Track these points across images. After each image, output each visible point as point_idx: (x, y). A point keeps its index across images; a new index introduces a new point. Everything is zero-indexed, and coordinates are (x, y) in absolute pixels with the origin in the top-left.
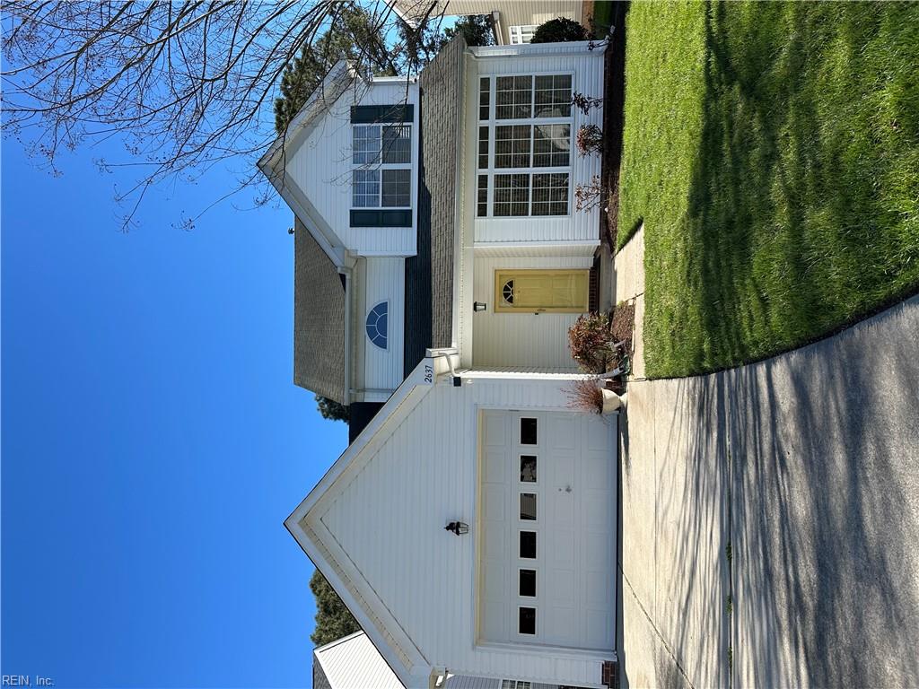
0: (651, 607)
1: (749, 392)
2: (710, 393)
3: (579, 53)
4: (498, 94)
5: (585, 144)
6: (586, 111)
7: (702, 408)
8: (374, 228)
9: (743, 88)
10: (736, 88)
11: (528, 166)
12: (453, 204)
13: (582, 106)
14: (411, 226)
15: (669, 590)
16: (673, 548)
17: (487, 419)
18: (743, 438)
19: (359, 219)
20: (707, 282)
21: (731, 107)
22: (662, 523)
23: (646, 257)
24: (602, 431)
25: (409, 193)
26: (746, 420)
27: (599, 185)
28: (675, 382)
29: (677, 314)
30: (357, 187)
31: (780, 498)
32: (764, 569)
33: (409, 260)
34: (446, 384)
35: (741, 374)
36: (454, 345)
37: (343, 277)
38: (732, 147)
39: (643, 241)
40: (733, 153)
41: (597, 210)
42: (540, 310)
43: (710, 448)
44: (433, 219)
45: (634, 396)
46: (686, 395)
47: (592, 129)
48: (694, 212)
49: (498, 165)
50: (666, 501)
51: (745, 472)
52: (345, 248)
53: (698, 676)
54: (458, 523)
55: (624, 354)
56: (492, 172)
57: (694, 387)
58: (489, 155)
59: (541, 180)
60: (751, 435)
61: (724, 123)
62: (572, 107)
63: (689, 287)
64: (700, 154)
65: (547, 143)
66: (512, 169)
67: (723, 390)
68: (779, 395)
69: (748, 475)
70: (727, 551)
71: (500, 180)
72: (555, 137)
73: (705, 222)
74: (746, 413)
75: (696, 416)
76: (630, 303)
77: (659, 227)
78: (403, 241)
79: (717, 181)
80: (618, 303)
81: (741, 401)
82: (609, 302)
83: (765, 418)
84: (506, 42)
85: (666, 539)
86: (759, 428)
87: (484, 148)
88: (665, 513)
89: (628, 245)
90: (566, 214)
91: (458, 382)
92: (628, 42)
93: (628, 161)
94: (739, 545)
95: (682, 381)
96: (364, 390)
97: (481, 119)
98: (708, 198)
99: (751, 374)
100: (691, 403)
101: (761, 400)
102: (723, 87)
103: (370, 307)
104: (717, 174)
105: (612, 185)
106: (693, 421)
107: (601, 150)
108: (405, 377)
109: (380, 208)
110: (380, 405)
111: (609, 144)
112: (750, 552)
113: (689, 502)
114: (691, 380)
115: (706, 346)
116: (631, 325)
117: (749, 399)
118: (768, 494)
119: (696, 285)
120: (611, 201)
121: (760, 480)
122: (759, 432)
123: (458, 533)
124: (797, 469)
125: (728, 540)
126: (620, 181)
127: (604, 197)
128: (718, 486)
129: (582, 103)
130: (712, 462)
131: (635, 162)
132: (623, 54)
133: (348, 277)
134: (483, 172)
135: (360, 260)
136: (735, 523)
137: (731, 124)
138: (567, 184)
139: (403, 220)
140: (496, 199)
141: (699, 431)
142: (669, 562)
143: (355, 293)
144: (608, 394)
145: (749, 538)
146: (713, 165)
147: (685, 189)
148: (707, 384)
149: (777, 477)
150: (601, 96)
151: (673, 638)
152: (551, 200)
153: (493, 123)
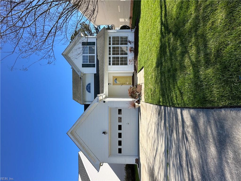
0: (146, 152)
1: (174, 115)
2: (162, 111)
3: (129, 32)
4: (113, 40)
5: (131, 51)
6: (131, 44)
7: (159, 113)
8: (87, 68)
9: (173, 34)
10: (171, 34)
11: (119, 55)
12: (103, 63)
13: (130, 43)
14: (95, 67)
15: (150, 151)
16: (151, 142)
17: (111, 110)
18: (172, 126)
19: (84, 66)
20: (161, 84)
21: (169, 40)
22: (149, 135)
23: (144, 75)
24: (135, 112)
25: (94, 60)
26: (173, 121)
27: (134, 59)
28: (152, 105)
29: (153, 90)
30: (83, 59)
31: (185, 147)
32: (179, 163)
33: (95, 74)
34: (102, 102)
35: (171, 109)
36: (104, 93)
37: (81, 78)
38: (170, 50)
39: (144, 72)
40: (170, 52)
41: (133, 64)
42: (122, 84)
43: (162, 124)
44: (99, 66)
45: (142, 105)
46: (155, 109)
47: (132, 48)
48: (157, 66)
49: (113, 55)
50: (150, 131)
51: (173, 134)
52: (81, 72)
53: (158, 175)
54: (105, 132)
55: (140, 95)
56: (112, 56)
57: (157, 108)
58: (111, 52)
59: (122, 58)
60: (175, 126)
61: (167, 44)
62: (128, 43)
63: (156, 84)
64: (159, 52)
65: (123, 50)
66: (116, 56)
67: (166, 112)
68: (185, 119)
69: (174, 136)
70: (167, 151)
71: (113, 58)
72: (125, 49)
73: (161, 69)
74: (173, 119)
75: (158, 115)
76: (141, 84)
77: (148, 69)
78: (93, 70)
79: (164, 59)
80: (138, 84)
81: (171, 116)
82: (136, 83)
83: (180, 123)
84: (114, 29)
85: (150, 139)
86: (178, 125)
87: (110, 51)
88: (149, 133)
89: (140, 72)
90: (127, 65)
91: (104, 102)
92: (139, 29)
93: (140, 54)
94: (171, 152)
95: (154, 105)
96: (86, 102)
97: (109, 45)
98: (162, 63)
99: (175, 110)
100: (156, 111)
101: (178, 118)
102: (167, 34)
103: (87, 84)
104: (165, 57)
105: (136, 59)
106: (157, 116)
107: (134, 52)
108: (94, 99)
109: (88, 63)
110: (89, 105)
111: (136, 51)
112: (174, 156)
113: (156, 134)
114: (156, 106)
115: (161, 100)
116: (141, 89)
117: (174, 117)
118: (181, 144)
119: (158, 84)
120: (136, 62)
121: (178, 139)
122: (178, 127)
123: (105, 134)
124: (193, 143)
125: (167, 149)
126: (138, 58)
127: (135, 62)
128: (164, 134)
129: (130, 42)
130: (162, 128)
131: (141, 55)
132: (138, 32)
133: (82, 78)
134: (110, 56)
135: (84, 74)
136: (169, 146)
137: (169, 44)
138: (127, 59)
139: (93, 66)
140: (113, 62)
141: (158, 119)
142: (150, 144)
143: (83, 81)
144: (136, 104)
145: (174, 152)
146: (163, 55)
147: (155, 61)
148: (161, 108)
149: (184, 141)
150: (134, 41)
151: (151, 162)
152: (124, 62)
153: (112, 46)
